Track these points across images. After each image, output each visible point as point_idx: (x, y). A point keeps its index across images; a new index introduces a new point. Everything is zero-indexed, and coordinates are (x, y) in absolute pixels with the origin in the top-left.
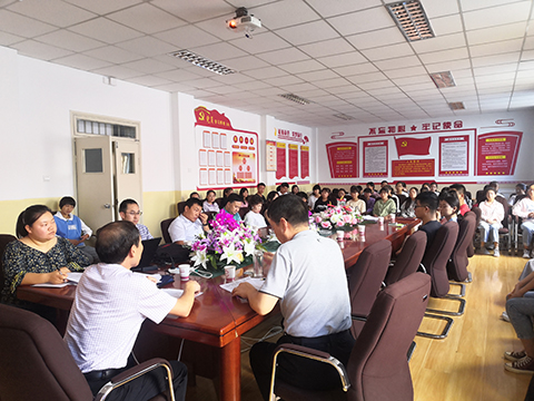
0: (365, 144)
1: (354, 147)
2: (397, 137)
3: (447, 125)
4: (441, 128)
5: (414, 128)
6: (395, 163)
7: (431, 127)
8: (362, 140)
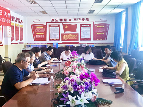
0: (50, 26)
1: (45, 27)
2: (63, 23)
3: (83, 20)
4: (81, 20)
5: (70, 20)
6: (63, 35)
7: (77, 20)
8: (48, 24)
